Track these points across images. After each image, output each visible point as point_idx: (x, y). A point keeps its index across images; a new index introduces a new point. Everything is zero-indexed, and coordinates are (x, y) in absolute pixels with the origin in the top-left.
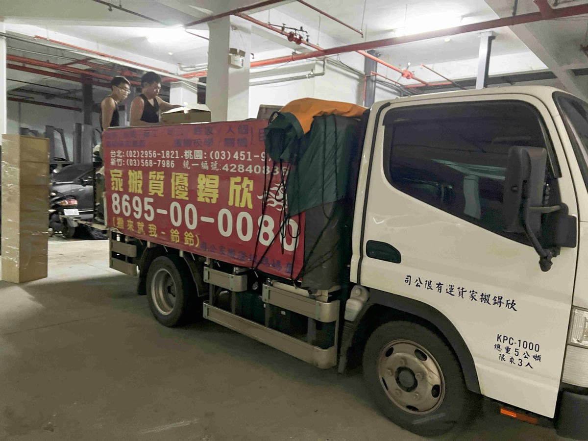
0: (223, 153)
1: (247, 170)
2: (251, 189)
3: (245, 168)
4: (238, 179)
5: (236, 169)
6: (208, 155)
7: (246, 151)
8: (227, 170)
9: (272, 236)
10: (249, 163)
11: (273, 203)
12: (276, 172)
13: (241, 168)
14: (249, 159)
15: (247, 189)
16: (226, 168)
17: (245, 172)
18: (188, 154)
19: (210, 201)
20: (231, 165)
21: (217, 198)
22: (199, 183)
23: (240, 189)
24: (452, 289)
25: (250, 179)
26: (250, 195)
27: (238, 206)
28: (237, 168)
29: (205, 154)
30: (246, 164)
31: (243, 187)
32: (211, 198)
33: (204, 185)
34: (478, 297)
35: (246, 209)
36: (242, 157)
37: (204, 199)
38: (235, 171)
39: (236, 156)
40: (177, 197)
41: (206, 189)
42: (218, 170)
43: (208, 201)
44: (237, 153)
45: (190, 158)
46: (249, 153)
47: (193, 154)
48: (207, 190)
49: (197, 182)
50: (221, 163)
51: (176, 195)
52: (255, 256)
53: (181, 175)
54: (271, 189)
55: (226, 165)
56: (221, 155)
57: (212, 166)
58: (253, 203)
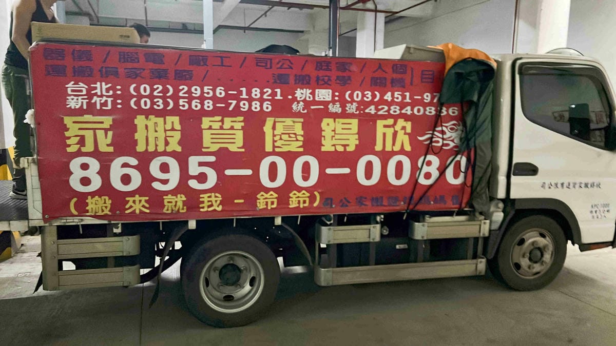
0: (368, 94)
1: (403, 111)
2: (409, 130)
3: (401, 110)
4: (390, 121)
5: (388, 111)
6: (342, 96)
7: (403, 92)
8: (373, 112)
9: (435, 174)
10: (408, 104)
11: (438, 142)
12: (443, 113)
13: (396, 110)
14: (408, 100)
15: (403, 131)
16: (372, 110)
17: (401, 113)
18: (302, 93)
19: (345, 149)
20: (380, 107)
21: (356, 145)
22: (323, 129)
23: (393, 131)
24: (569, 184)
25: (406, 120)
26: (407, 137)
27: (391, 150)
28: (389, 109)
29: (337, 94)
30: (402, 105)
31: (396, 130)
32: (345, 146)
33: (334, 131)
34: (583, 186)
35: (402, 152)
36: (397, 98)
37: (334, 147)
38: (387, 113)
39: (388, 97)
40: (277, 150)
41: (336, 135)
42: (358, 112)
43: (340, 149)
44: (389, 94)
45: (308, 99)
46: (408, 94)
47: (313, 94)
48: (337, 137)
49: (321, 128)
50: (363, 104)
51: (274, 147)
52: (411, 197)
53: (289, 121)
54: (437, 129)
55: (373, 107)
56: (364, 95)
57: (347, 109)
58: (411, 144)
